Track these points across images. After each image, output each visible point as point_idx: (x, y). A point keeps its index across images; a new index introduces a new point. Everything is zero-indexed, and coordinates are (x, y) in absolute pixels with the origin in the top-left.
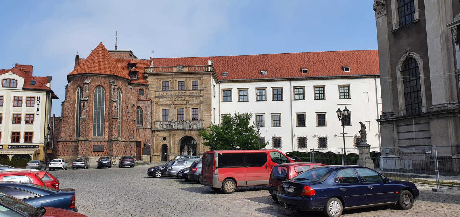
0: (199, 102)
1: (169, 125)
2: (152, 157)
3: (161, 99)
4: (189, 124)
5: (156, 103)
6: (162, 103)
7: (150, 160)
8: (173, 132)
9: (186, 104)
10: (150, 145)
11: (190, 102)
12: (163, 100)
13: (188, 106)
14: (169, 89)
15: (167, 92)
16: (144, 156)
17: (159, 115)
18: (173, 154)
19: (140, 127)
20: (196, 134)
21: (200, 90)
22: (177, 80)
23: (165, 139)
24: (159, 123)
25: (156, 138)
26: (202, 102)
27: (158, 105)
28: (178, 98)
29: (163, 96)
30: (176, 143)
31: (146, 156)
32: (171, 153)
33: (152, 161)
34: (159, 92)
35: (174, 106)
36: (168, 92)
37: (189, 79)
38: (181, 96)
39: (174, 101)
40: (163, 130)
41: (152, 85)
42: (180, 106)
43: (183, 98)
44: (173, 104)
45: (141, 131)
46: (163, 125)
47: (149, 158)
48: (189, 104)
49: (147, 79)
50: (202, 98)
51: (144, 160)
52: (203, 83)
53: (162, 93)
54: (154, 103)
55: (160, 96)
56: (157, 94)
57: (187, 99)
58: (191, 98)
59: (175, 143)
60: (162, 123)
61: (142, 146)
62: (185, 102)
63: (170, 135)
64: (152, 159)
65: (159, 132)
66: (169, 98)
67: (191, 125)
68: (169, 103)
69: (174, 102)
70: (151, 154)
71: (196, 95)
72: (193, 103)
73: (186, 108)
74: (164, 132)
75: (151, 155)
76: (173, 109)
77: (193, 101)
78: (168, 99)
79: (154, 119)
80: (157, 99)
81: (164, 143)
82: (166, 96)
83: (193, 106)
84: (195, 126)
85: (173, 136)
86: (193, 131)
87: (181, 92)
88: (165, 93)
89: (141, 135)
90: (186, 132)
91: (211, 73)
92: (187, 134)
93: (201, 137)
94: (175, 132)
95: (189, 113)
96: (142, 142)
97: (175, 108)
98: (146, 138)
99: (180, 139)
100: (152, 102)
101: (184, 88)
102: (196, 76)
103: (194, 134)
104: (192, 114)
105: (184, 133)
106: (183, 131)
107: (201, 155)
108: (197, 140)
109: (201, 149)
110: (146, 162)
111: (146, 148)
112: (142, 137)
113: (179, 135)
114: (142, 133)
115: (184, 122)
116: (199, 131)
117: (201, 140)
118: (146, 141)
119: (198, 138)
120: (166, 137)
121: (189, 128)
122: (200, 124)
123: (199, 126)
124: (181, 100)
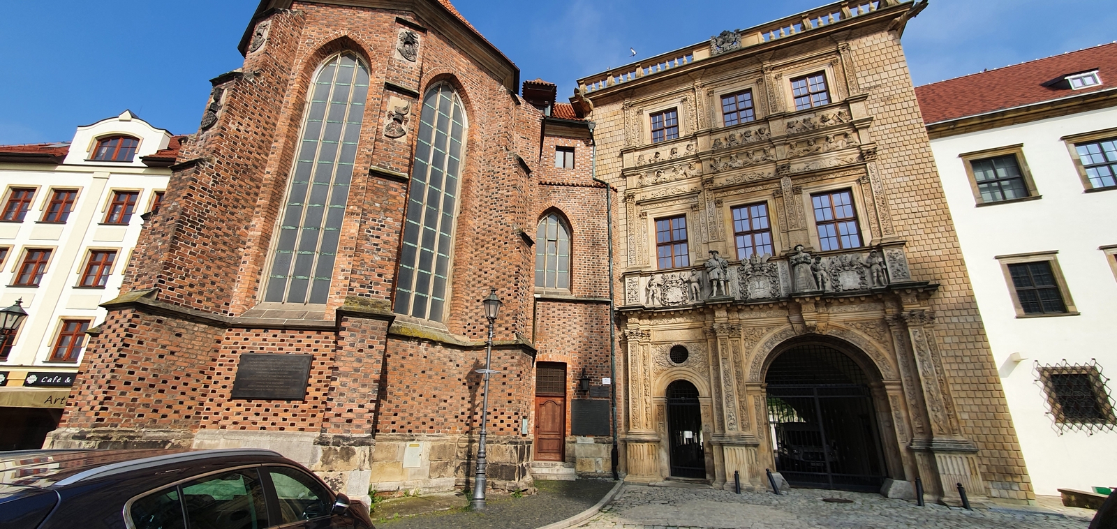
0: (853, 156)
1: (696, 284)
2: (620, 446)
3: (649, 179)
4: (814, 270)
5: (629, 197)
6: (654, 192)
7: (609, 464)
8: (725, 314)
9: (777, 178)
10: (607, 386)
11: (797, 167)
12: (659, 180)
13: (787, 184)
14: (682, 135)
15: (671, 146)
16: (579, 439)
17: (645, 244)
18: (737, 436)
19: (559, 297)
20: (864, 325)
21: (846, 103)
22: (716, 90)
23: (679, 354)
24: (643, 281)
25: (637, 350)
26: (867, 155)
27: (638, 204)
28: (727, 160)
29: (657, 167)
30: (747, 375)
31: (590, 440)
32: (723, 429)
33: (621, 473)
34: (638, 153)
35: (710, 195)
36: (676, 145)
37: (773, 75)
38: (744, 149)
39: (710, 176)
40: (668, 312)
41: (608, 135)
42: (743, 191)
43: (759, 156)
44: (708, 186)
45: (562, 315)
46: (664, 287)
47: (605, 451)
48: (795, 176)
49: (590, 118)
50: (865, 137)
51: (578, 467)
52: (857, 69)
53: (649, 155)
54: (620, 199)
55: (645, 166)
56: (631, 160)
57: (780, 153)
58: (799, 149)
59: (739, 376)
60: (658, 278)
61: (571, 385)
62: (769, 171)
63: (705, 333)
64: (621, 461)
65: (647, 322)
66: (686, 168)
67: (825, 274)
68: (686, 187)
69: (711, 181)
70: (615, 431)
71: (827, 128)
72: (812, 167)
73: (778, 194)
74: (673, 320)
75: (618, 441)
76: (710, 208)
77: (814, 157)
78: (682, 172)
79: (623, 265)
80: (633, 181)
81: (675, 376)
82: (671, 161)
83: (819, 178)
84: (852, 280)
85: (724, 334)
86: (842, 308)
87: (739, 131)
88: (665, 153)
89: (563, 333)
90: (803, 309)
91: (897, 17)
92: (807, 323)
93: (916, 337)
94: (735, 315)
95: (799, 217)
96: (569, 366)
97: (718, 203)
98: (590, 350)
99: (768, 351)
100: (611, 192)
101: (754, 115)
102: (809, 55)
103: (850, 323)
104: (818, 223)
105: (784, 319)
106: (776, 307)
107: (942, 455)
108: (878, 357)
109: (933, 410)
110: (589, 476)
111: (591, 401)
112: (569, 341)
113: (756, 333)
114: (570, 323)
115: (778, 264)
116: (889, 304)
117: (919, 354)
118: (590, 363)
119: (886, 346)
120: (683, 344)
121: (819, 288)
122: (884, 267)
123: (875, 274)
124: (748, 166)
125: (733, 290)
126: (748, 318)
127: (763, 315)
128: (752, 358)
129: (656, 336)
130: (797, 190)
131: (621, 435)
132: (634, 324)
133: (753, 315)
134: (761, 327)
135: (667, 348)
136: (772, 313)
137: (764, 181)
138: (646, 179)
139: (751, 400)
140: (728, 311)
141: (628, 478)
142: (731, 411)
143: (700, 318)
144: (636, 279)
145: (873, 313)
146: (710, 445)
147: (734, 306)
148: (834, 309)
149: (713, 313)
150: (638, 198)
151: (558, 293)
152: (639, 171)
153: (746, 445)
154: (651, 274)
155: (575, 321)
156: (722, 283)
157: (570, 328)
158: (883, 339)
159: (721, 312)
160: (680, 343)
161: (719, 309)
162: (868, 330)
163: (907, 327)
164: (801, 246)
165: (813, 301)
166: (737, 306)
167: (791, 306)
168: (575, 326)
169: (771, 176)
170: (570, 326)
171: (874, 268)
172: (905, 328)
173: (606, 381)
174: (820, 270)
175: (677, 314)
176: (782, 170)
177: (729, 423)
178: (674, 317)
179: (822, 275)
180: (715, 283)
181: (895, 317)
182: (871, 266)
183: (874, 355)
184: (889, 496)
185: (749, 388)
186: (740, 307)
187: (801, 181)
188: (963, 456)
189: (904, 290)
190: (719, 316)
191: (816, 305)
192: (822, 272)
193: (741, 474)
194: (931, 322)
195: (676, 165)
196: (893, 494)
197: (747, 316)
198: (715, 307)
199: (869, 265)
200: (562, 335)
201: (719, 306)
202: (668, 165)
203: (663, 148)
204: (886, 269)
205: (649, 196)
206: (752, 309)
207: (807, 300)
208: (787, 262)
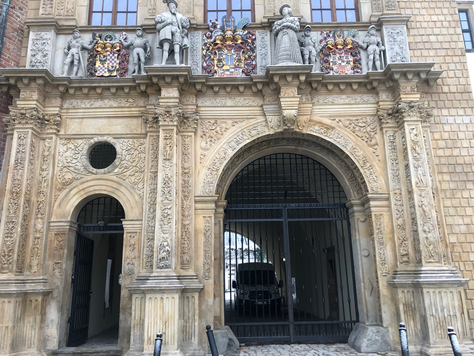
1: (141, 51)
20: (353, 123)
24: (61, 41)
30: (199, 187)
59: (186, 187)
63: (145, 123)
81: (92, 189)
84: (343, 63)
85: (171, 123)
86: (330, 98)
90: (282, 94)
93: (412, 135)
94: (192, 99)
99: (231, 153)
103: (337, 119)
105: (257, 110)
106: (248, 92)
107: (431, 291)
108: (365, 163)
109: (425, 231)
113: (218, 129)
116: (383, 96)
117: (414, 158)
119: (374, 151)
120: (110, 140)
122: (383, 48)
123: (371, 57)
125: (193, 65)
126: (210, 106)
127: (229, 102)
128: (208, 162)
129: (70, 126)
132: (29, 101)
133: (217, 101)
134: (224, 119)
135: (84, 146)
136: (240, 100)
139: (199, 223)
140: (181, 92)
142: (166, 238)
143: (141, 101)
144: (47, 35)
145: (364, 106)
146: (130, 294)
147: (190, 84)
148: (320, 98)
156: (177, 48)
158: (373, 142)
159: (170, 90)
160: (105, 139)
161: (169, 85)
162: (357, 128)
163: (404, 122)
164: (287, 6)
165: (296, 82)
166: (194, 84)
167: (267, 91)
171: (371, 48)
172: (400, 125)
174: (309, 44)
175: (106, 93)
177: (160, 256)
178: (101, 97)
179: (310, 52)
180: (166, 46)
181: (390, 112)
182: (368, 46)
183: (361, 162)
184: (362, 350)
185: (199, 206)
186: (198, 87)
188: (454, 290)
189: (404, 75)
190: (166, 96)
191: (299, 89)
192: (311, 47)
196: (367, 346)
197: (208, 104)
198: (161, 83)
199: (365, 45)
201: (169, 80)
204: (384, 52)
206: (216, 93)
208: (269, 33)
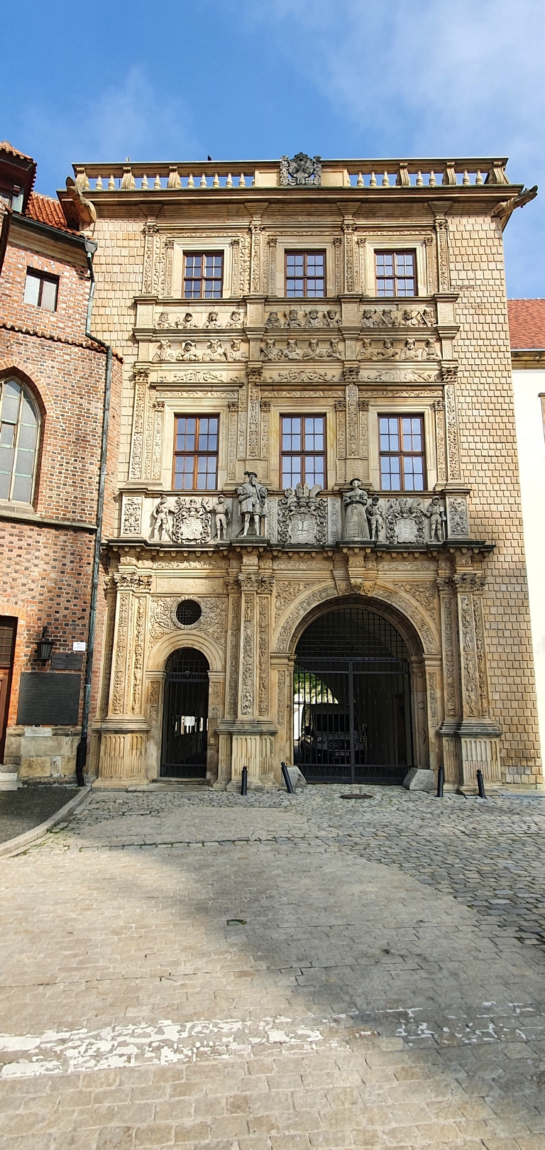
0: (431, 373)
1: (223, 517)
2: (91, 740)
3: (173, 352)
4: (369, 513)
5: (139, 374)
6: (179, 374)
7: (73, 765)
8: (254, 560)
9: (342, 385)
10: (80, 653)
11: (368, 374)
12: (187, 356)
13: (352, 395)
14: (226, 295)
15: (210, 309)
16: (29, 731)
17: (157, 449)
18: (251, 723)
19: (13, 515)
20: (414, 587)
21: (433, 301)
22: (280, 239)
23: (188, 612)
24: (149, 505)
25: (128, 603)
26: (447, 374)
27: (153, 387)
28: (283, 346)
29: (186, 335)
30: (274, 644)
31: (47, 731)
32: (235, 713)
33: (89, 776)
34: (160, 309)
35: (256, 392)
36: (216, 309)
37: (355, 238)
38: (306, 335)
39: (258, 365)
40: (180, 552)
41: (116, 268)
42: (298, 394)
43: (323, 349)
44: (253, 378)
45: (17, 543)
46: (178, 516)
47: (68, 747)
48: (363, 386)
49: (90, 234)
50: (448, 350)
51: (24, 771)
52: (452, 258)
53: (175, 316)
54: (127, 375)
55: (168, 331)
56: (148, 316)
57: (351, 350)
58: (373, 350)
59: (264, 644)
60: (171, 502)
61: (23, 651)
62: (332, 372)
63: (226, 585)
64: (90, 759)
65: (148, 563)
66: (227, 346)
67: (380, 520)
68: (225, 375)
69: (258, 372)
70: (85, 717)
71: (408, 329)
72: (385, 378)
73: (340, 406)
74: (185, 564)
75: (89, 731)
76: (254, 411)
77: (389, 365)
78: (221, 351)
79: (121, 477)
80: (148, 351)
81: (180, 643)
82: (207, 331)
83: (390, 395)
84: (408, 531)
85: (252, 589)
86: (394, 565)
87: (303, 308)
88: (200, 318)
89: (16, 572)
90: (350, 563)
91: (503, 202)
92: (353, 581)
93: (464, 605)
94: (268, 563)
95: (361, 442)
96: (21, 622)
97: (265, 406)
98: (58, 600)
99: (303, 613)
100: (113, 361)
101: (325, 290)
102: (401, 222)
103: (400, 584)
104: (382, 454)
105: (327, 574)
106: (320, 556)
107: (468, 740)
108: (422, 626)
109: (467, 690)
110: (40, 783)
111: (52, 675)
112: (24, 585)
113: (292, 590)
114: (28, 557)
115: (330, 500)
116: (443, 565)
117: (464, 625)
118: (57, 620)
119: (432, 615)
120: (195, 598)
121: (371, 538)
122: (444, 518)
123: (434, 527)
124: (308, 361)
125: (270, 531)
126: (284, 568)
127: (303, 566)
128: (282, 622)
129: (160, 585)
130: (363, 406)
131: (94, 724)
132: (129, 565)
133: (291, 565)
134: (298, 581)
135: (173, 603)
136: (314, 564)
137: (327, 386)
138: (169, 351)
139: (274, 676)
140: (260, 557)
141: (98, 783)
142: (248, 689)
143: (223, 564)
144: (138, 499)
145: (423, 573)
146: (216, 735)
147: (268, 551)
148: (384, 565)
149: (240, 558)
150: (153, 377)
151: (12, 509)
152: (160, 337)
153: (261, 734)
154: (161, 494)
155: (37, 554)
156: (257, 518)
157: (28, 564)
158: (431, 606)
159: (251, 558)
160: (191, 597)
161: (249, 553)
162: (417, 593)
163: (457, 593)
164: (359, 480)
165: (363, 553)
166: (272, 551)
167: (337, 557)
168: (36, 562)
169: (336, 380)
170: (28, 561)
171: (434, 518)
172: (455, 594)
173: (79, 646)
174: (376, 514)
175: (192, 556)
176: (350, 373)
177: (244, 705)
178: (187, 559)
179: (377, 521)
180: (247, 517)
181: (447, 581)
182: (431, 515)
183: (419, 624)
184: (411, 788)
185: (274, 661)
186: (275, 554)
187: (370, 394)
188: (487, 741)
189: (459, 549)
190: (248, 563)
191: (366, 558)
192: (378, 517)
193: (250, 771)
194: (480, 589)
195: (214, 338)
196: (415, 785)
197: (282, 567)
198: (244, 551)
199: (429, 514)
200: (14, 575)
201: (250, 550)
202: (202, 337)
203: (198, 309)
204: (446, 522)
205: (170, 378)
206: (290, 557)
207: (357, 551)
208: (340, 499)
